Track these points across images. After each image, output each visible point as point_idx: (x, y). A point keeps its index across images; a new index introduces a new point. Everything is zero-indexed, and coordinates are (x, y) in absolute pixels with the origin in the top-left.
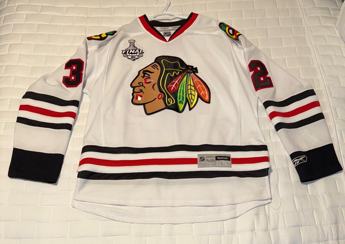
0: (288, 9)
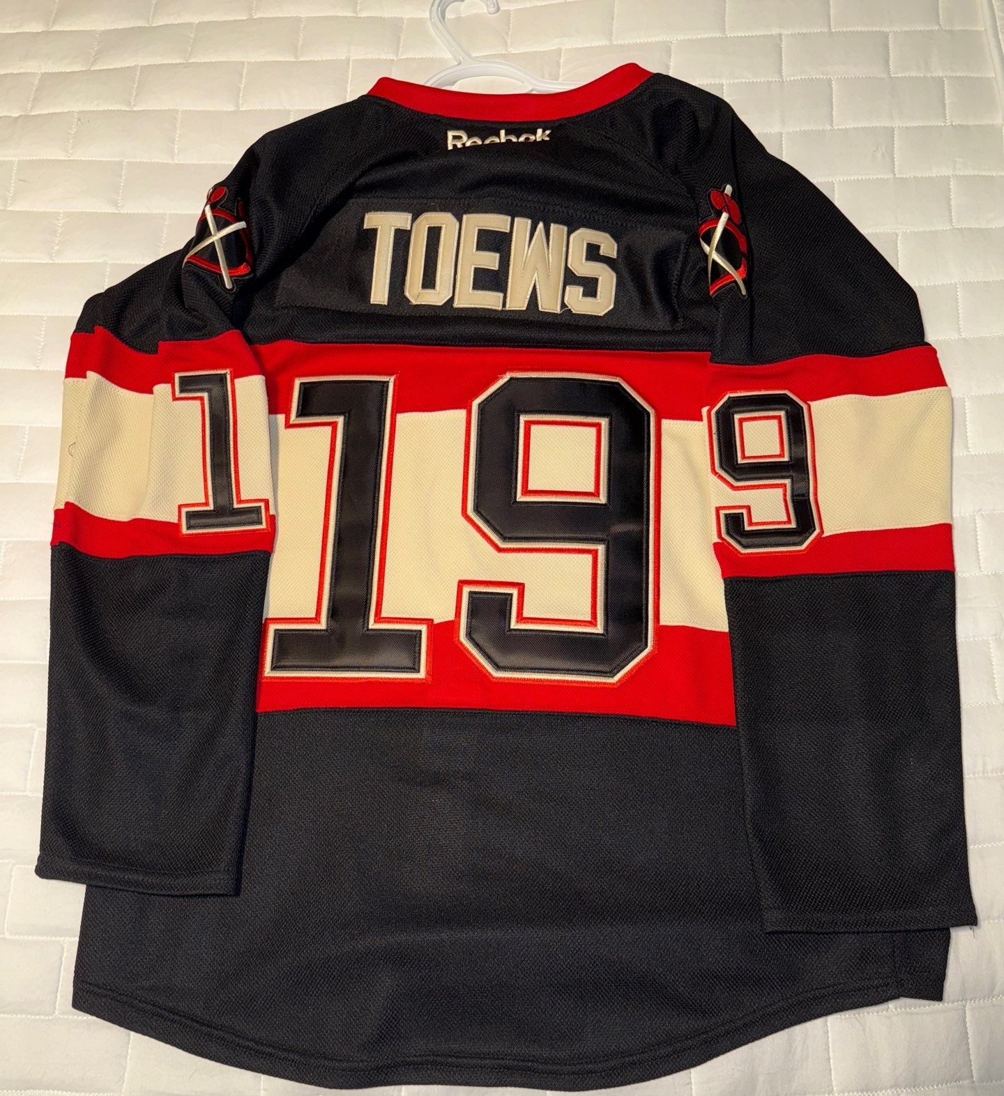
0: (940, 81)
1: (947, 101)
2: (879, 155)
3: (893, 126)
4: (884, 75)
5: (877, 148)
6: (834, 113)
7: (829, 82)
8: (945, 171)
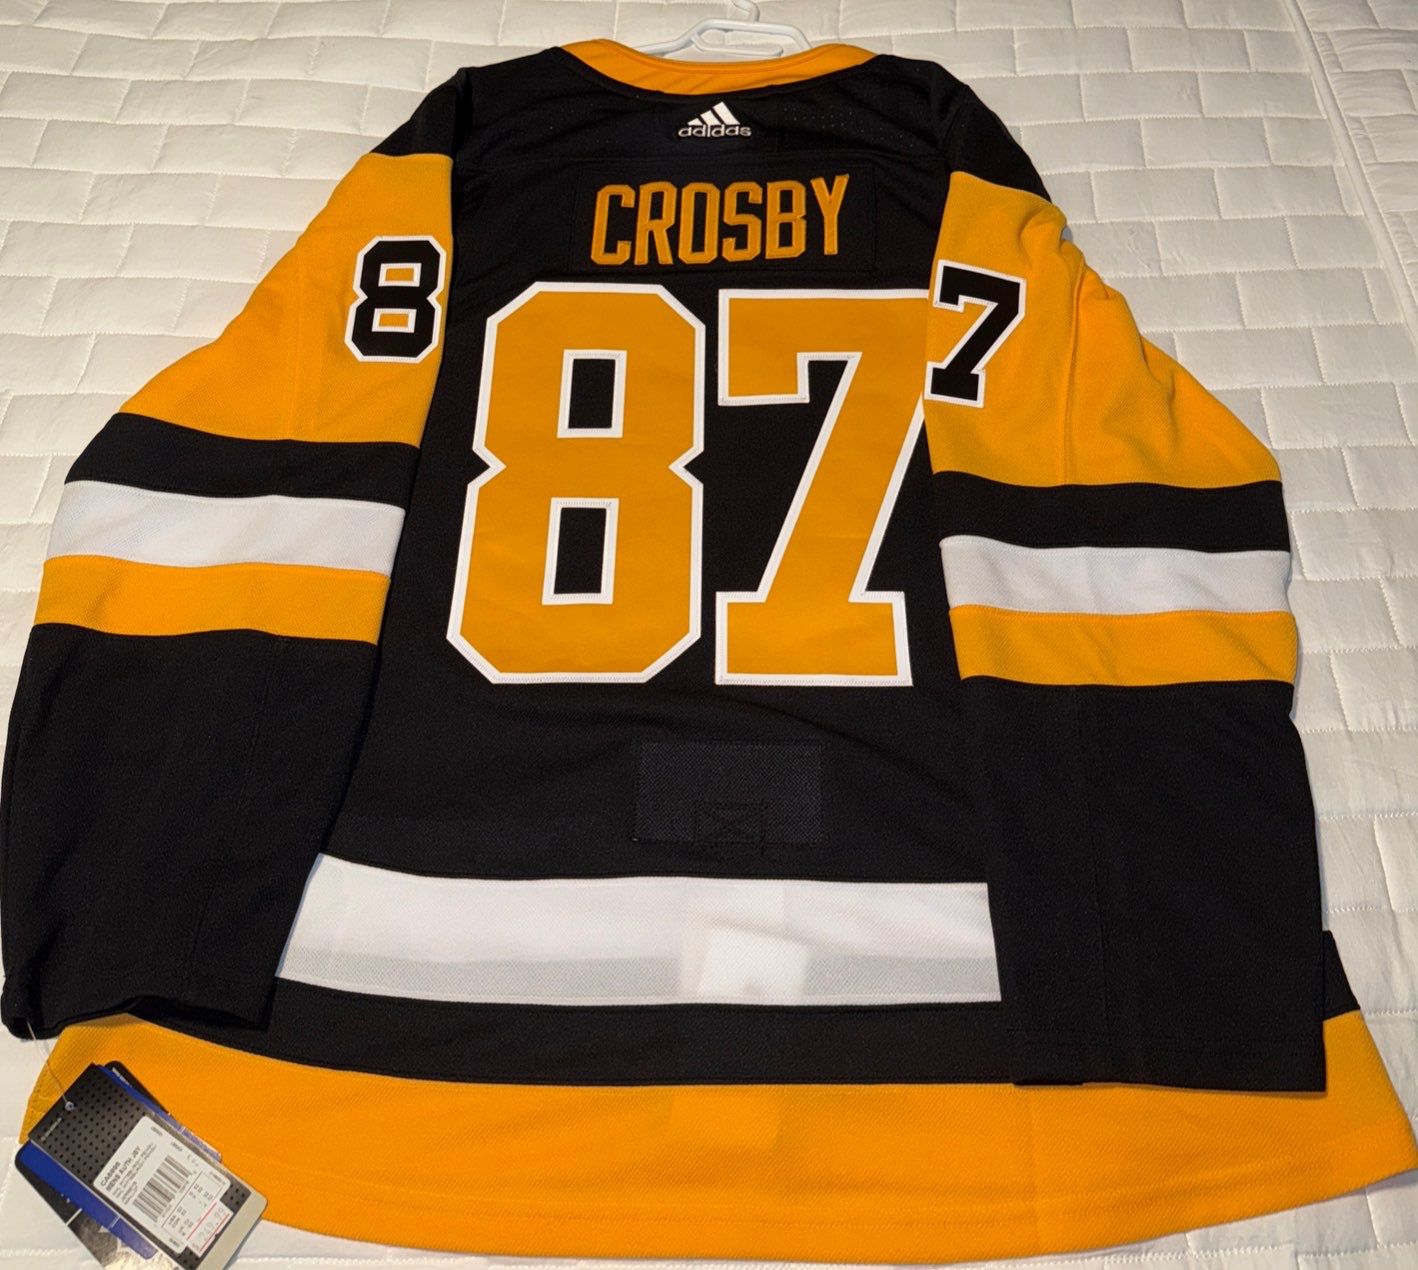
1: (1249, 51)
2: (1184, 96)
3: (1196, 71)
4: (1180, 26)
5: (1182, 90)
6: (1133, 58)
7: (1124, 31)
8: (1255, 113)
